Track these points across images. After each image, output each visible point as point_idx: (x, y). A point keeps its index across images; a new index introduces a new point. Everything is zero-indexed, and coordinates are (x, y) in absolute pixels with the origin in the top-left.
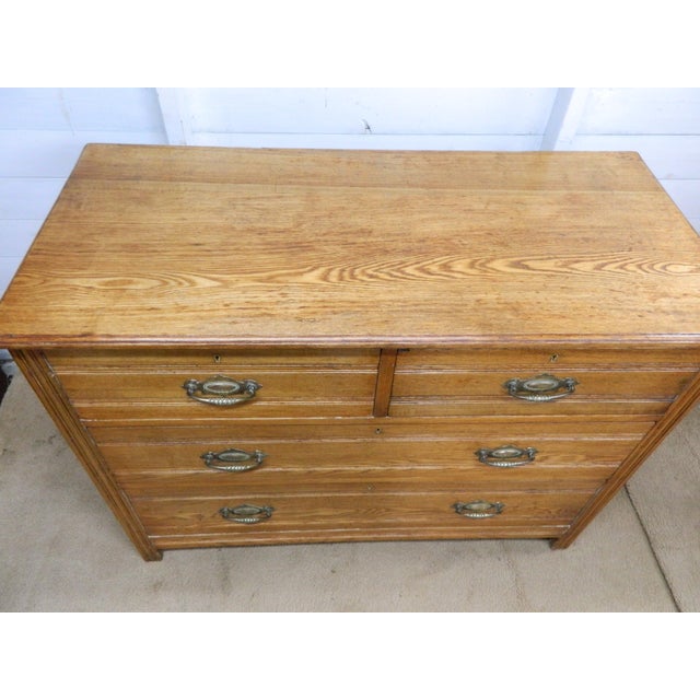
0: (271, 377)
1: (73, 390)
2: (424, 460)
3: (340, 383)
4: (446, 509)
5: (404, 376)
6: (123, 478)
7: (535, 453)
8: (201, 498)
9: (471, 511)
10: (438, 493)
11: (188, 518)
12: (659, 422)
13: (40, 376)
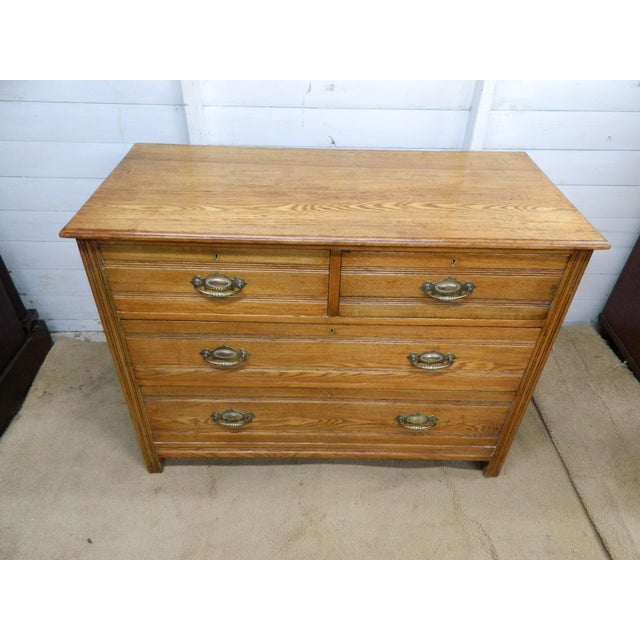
0: (253, 275)
1: (116, 283)
2: (370, 364)
3: (302, 282)
4: (391, 422)
5: (348, 277)
6: (141, 374)
7: (454, 358)
8: (198, 400)
9: (411, 424)
10: (383, 403)
11: (187, 422)
12: (544, 329)
13: (95, 269)
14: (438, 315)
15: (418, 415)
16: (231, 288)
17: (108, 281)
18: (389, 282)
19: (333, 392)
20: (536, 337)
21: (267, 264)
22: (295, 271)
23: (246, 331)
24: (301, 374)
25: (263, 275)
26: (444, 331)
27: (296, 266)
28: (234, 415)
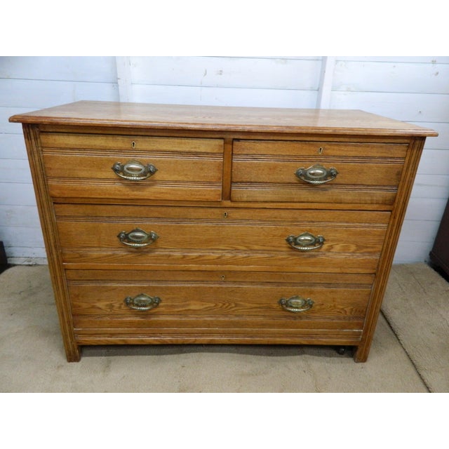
0: (162, 162)
1: (50, 169)
2: (256, 247)
3: (202, 169)
4: (275, 306)
5: (238, 164)
6: (67, 257)
7: (324, 240)
8: (115, 285)
9: (291, 307)
10: (268, 287)
11: (103, 307)
12: (393, 212)
13: (36, 155)
14: (310, 200)
15: (297, 298)
16: (144, 174)
17: (45, 168)
18: (270, 169)
19: (227, 275)
20: (387, 220)
21: (173, 152)
22: (196, 159)
23: (156, 214)
24: (200, 256)
25: (170, 162)
26: (315, 214)
27: (196, 154)
28: (143, 299)
